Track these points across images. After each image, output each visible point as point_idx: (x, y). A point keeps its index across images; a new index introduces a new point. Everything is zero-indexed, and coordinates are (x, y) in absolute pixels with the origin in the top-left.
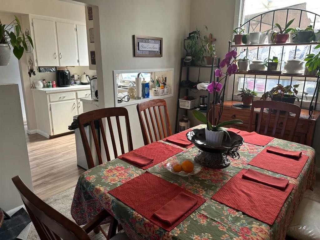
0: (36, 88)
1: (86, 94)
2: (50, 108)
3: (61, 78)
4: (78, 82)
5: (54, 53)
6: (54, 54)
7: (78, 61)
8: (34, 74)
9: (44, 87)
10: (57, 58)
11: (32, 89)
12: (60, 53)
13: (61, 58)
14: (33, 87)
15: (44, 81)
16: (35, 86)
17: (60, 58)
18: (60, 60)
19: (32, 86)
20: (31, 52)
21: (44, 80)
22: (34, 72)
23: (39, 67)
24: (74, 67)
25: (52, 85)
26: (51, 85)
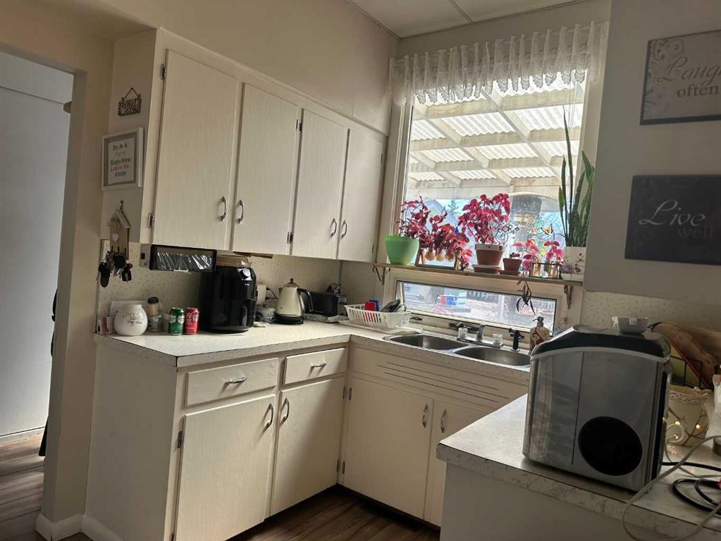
0: (115, 333)
1: (313, 367)
2: (181, 435)
3: (221, 297)
4: (269, 313)
5: (221, 197)
6: (219, 203)
7: (291, 238)
8: (126, 276)
9: (150, 330)
10: (227, 220)
11: (97, 338)
12: (237, 201)
13: (240, 220)
14: (107, 330)
15: (154, 307)
16: (113, 324)
17: (235, 221)
18: (236, 226)
19: (100, 322)
20: (135, 181)
21: (153, 301)
22: (130, 266)
23: (154, 248)
24: (270, 257)
25: (185, 324)
26: (182, 322)
